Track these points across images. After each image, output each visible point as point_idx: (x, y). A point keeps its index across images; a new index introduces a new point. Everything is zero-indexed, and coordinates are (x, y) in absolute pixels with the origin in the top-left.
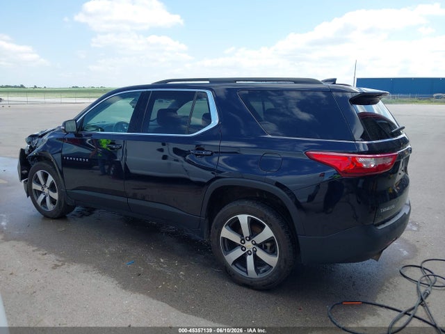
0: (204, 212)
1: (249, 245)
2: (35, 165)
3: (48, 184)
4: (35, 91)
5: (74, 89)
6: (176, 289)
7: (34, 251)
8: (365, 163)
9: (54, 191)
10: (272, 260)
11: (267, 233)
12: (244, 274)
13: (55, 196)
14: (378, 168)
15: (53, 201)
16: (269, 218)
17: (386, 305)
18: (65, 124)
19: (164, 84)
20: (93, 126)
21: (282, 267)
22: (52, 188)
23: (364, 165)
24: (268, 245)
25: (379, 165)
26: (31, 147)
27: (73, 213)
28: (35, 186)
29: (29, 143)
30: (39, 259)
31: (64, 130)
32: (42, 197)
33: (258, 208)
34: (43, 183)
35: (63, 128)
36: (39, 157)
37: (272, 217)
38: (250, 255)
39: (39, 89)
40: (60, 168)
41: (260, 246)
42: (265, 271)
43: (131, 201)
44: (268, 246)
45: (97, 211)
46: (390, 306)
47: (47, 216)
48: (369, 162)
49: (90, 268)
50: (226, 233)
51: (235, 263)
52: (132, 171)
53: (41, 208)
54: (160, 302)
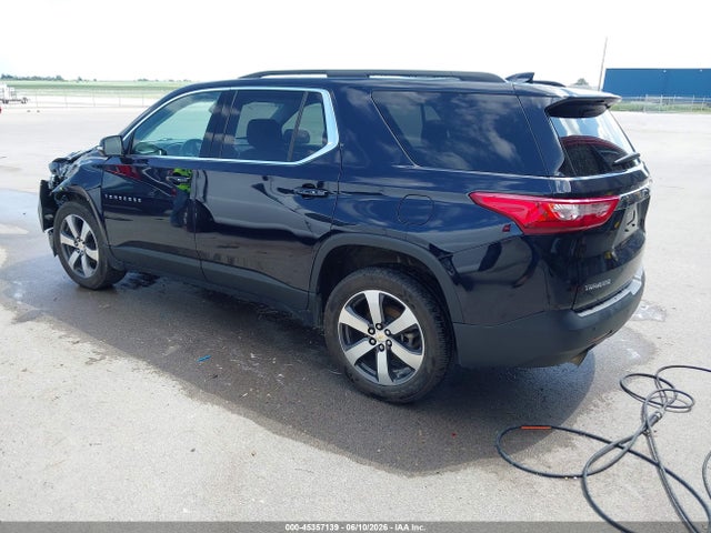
0: (314, 286)
1: (380, 336)
2: (63, 205)
3: (83, 237)
4: (79, 86)
5: (141, 84)
6: (269, 398)
7: (60, 337)
8: (564, 212)
9: (93, 247)
10: (414, 360)
11: (408, 319)
12: (373, 379)
13: (95, 255)
14: (584, 220)
15: (92, 263)
16: (410, 296)
17: (587, 432)
18: (103, 142)
19: (256, 79)
20: (152, 147)
21: (429, 371)
22: (90, 242)
23: (562, 216)
24: (410, 336)
25: (585, 217)
26: (56, 178)
27: (124, 281)
28: (64, 240)
29: (54, 171)
30: (68, 350)
31: (103, 152)
32: (75, 255)
33: (395, 280)
34: (75, 234)
35: (101, 148)
36: (69, 195)
37: (414, 294)
38: (382, 351)
39: (85, 83)
40: (100, 211)
41: (397, 338)
42: (403, 376)
43: (205, 265)
44: (409, 339)
45: (161, 280)
46: (595, 434)
47: (84, 286)
48: (571, 210)
49: (142, 364)
50: (347, 317)
51: (359, 362)
52: (218, 219)
53: (74, 272)
54: (242, 418)
